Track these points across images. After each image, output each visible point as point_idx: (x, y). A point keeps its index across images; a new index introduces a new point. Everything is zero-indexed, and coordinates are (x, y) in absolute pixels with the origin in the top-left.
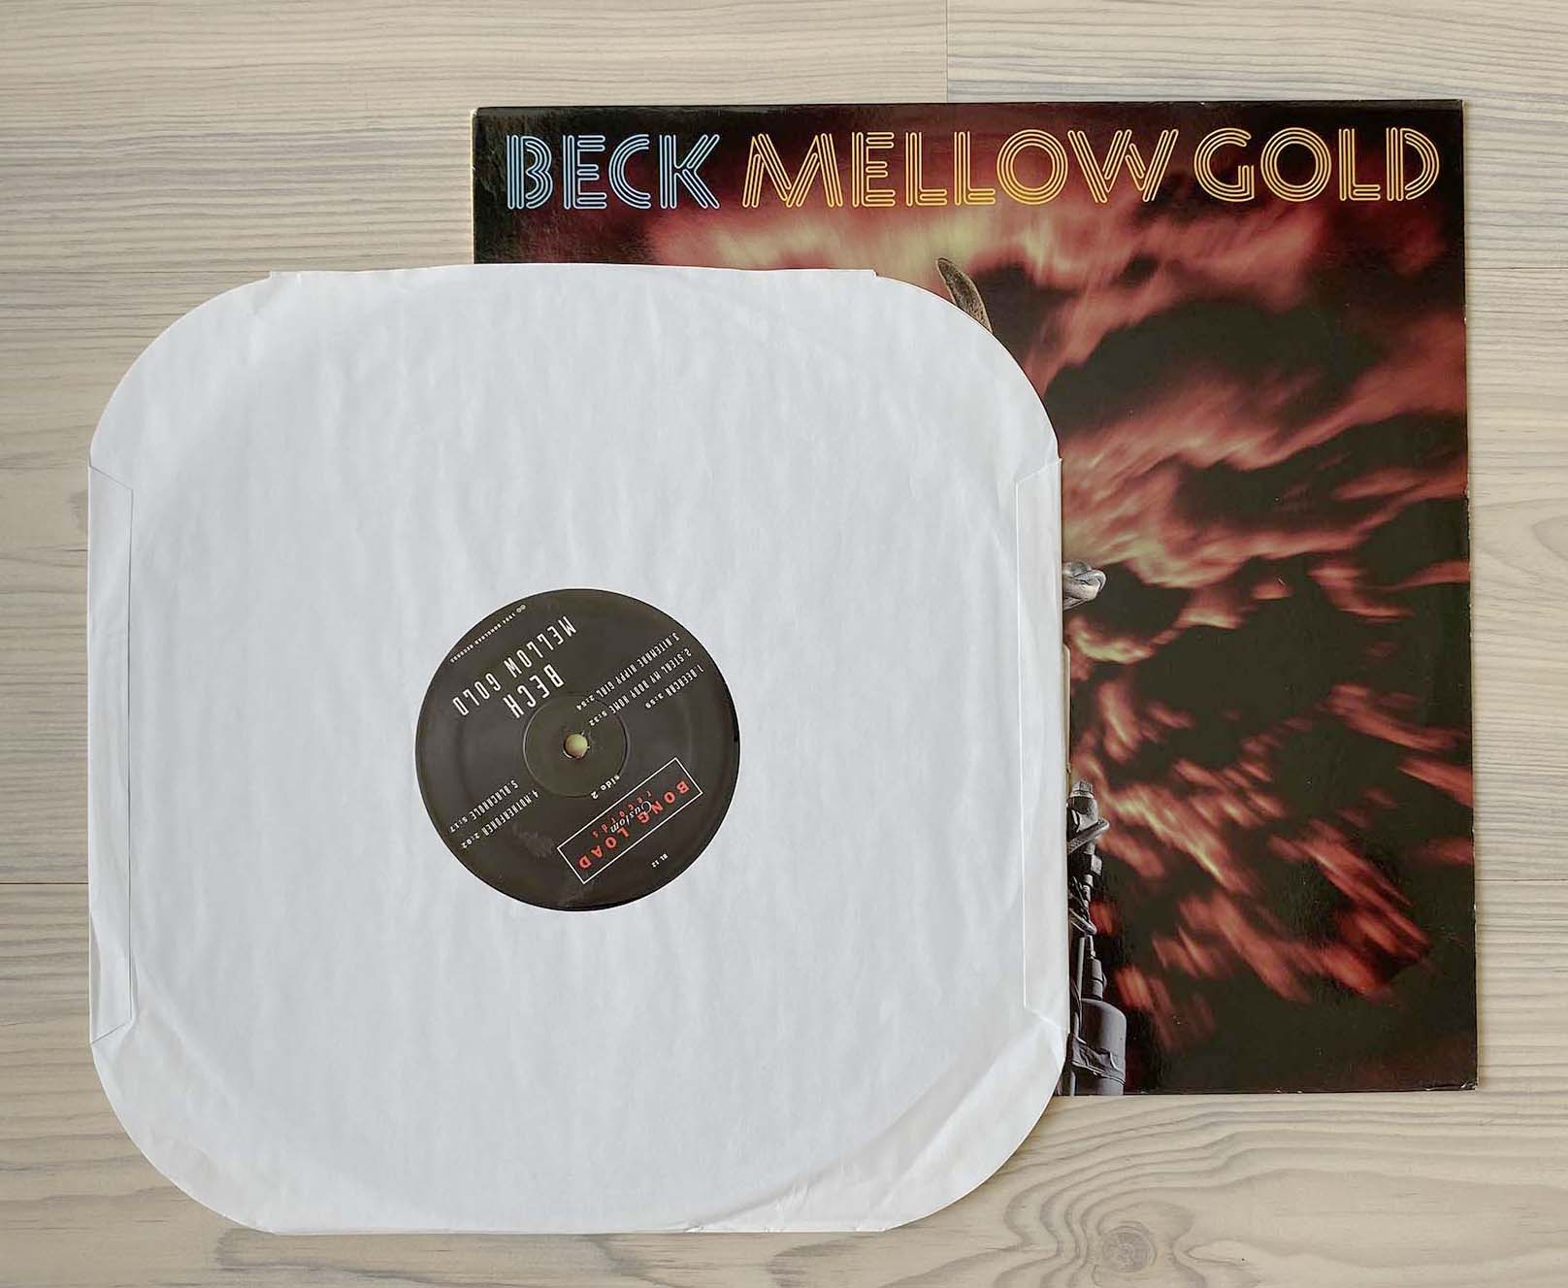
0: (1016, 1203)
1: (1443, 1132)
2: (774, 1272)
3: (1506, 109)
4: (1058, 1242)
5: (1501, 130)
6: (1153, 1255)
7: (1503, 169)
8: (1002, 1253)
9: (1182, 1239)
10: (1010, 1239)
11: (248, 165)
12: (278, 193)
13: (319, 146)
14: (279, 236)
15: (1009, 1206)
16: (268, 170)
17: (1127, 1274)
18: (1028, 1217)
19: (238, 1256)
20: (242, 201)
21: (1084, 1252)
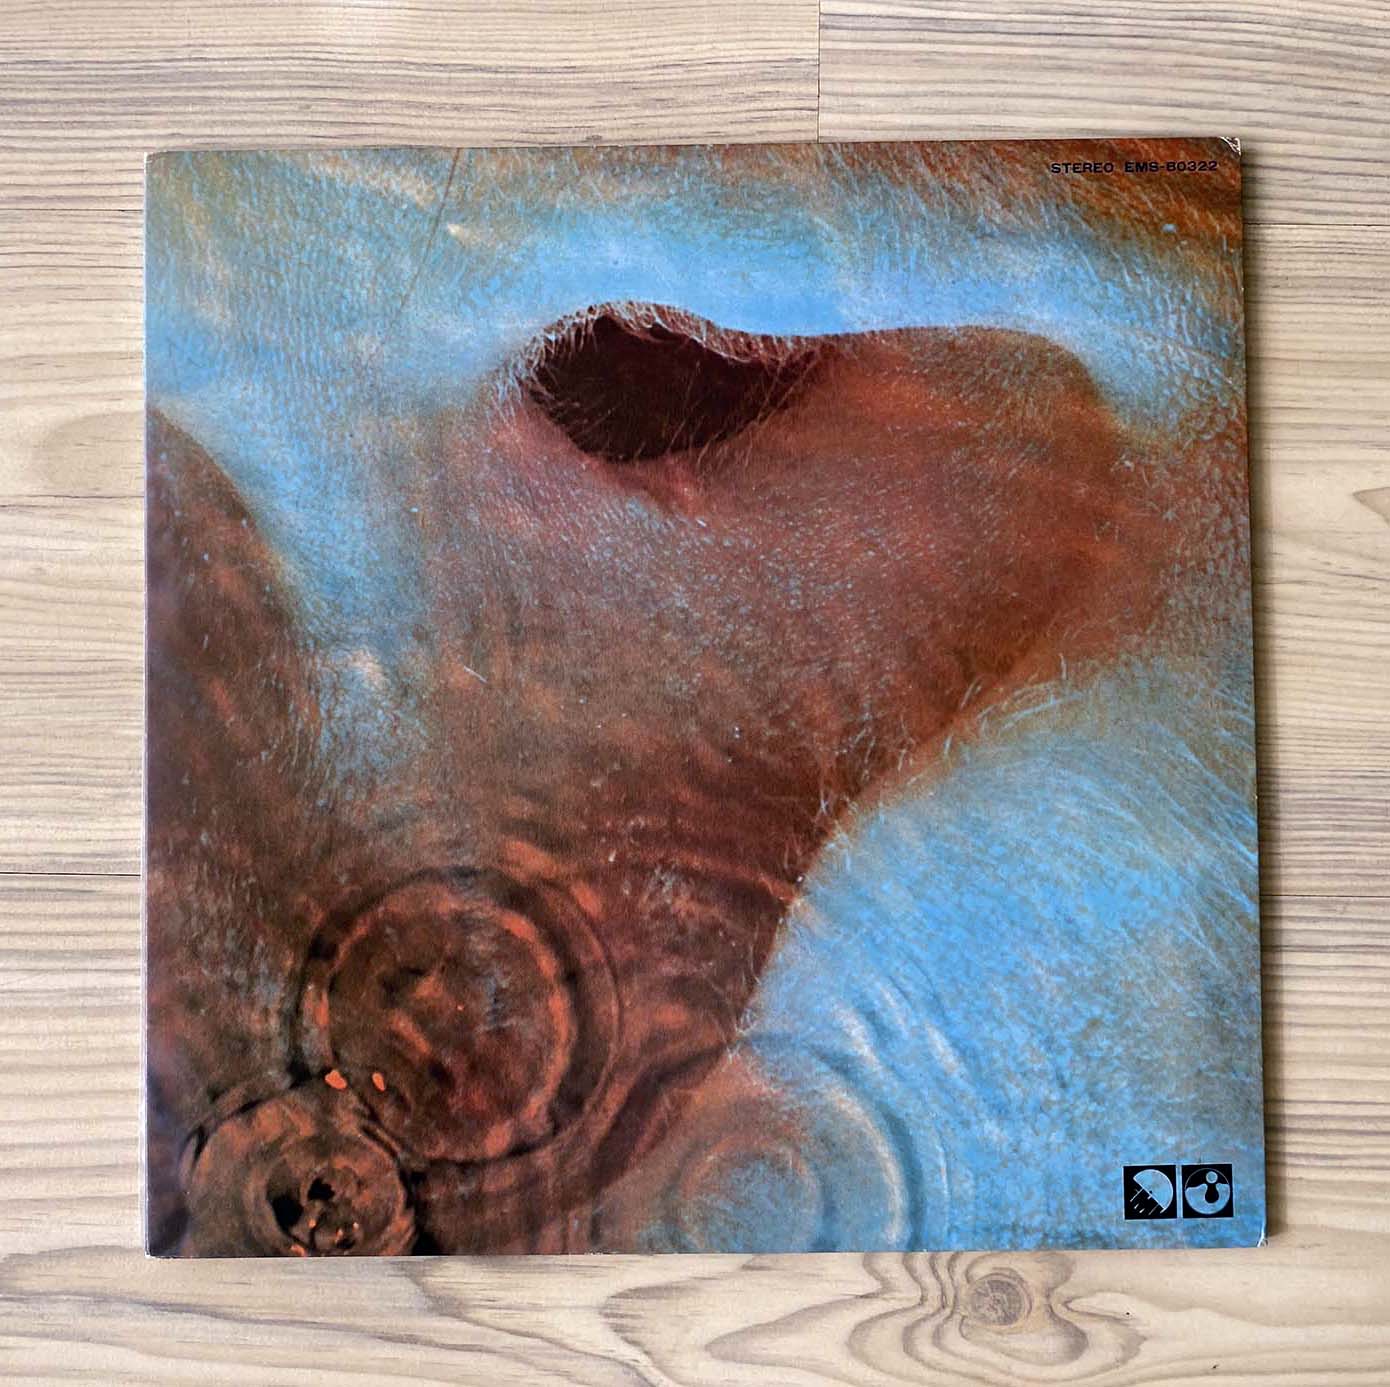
1: (1352, 1176)
2: (607, 1316)
4: (923, 1289)
6: (1028, 1306)
8: (860, 1302)
9: (1059, 1290)
10: (872, 1285)
11: (61, 95)
12: (92, 125)
13: (138, 76)
14: (94, 172)
16: (80, 101)
17: (996, 1327)
18: (890, 1261)
19: (19, 1284)
20: (52, 133)
21: (950, 1302)
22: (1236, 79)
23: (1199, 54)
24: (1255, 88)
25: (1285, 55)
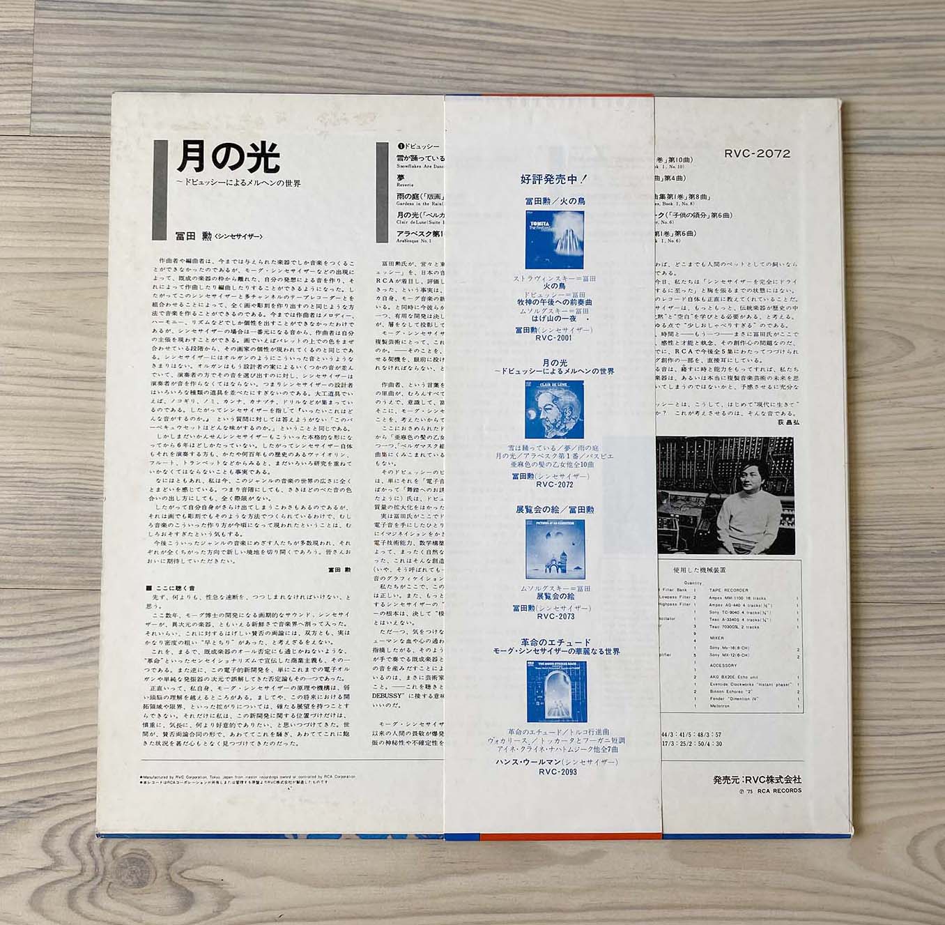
0: (51, 833)
3: (443, 30)
4: (83, 864)
5: (440, 45)
6: (153, 874)
7: (441, 74)
8: (39, 873)
9: (177, 863)
10: (48, 861)
15: (46, 836)
17: (132, 890)
18: (60, 844)
21: (102, 873)
22: (314, 46)
23: (291, 29)
24: (326, 51)
25: (347, 30)
